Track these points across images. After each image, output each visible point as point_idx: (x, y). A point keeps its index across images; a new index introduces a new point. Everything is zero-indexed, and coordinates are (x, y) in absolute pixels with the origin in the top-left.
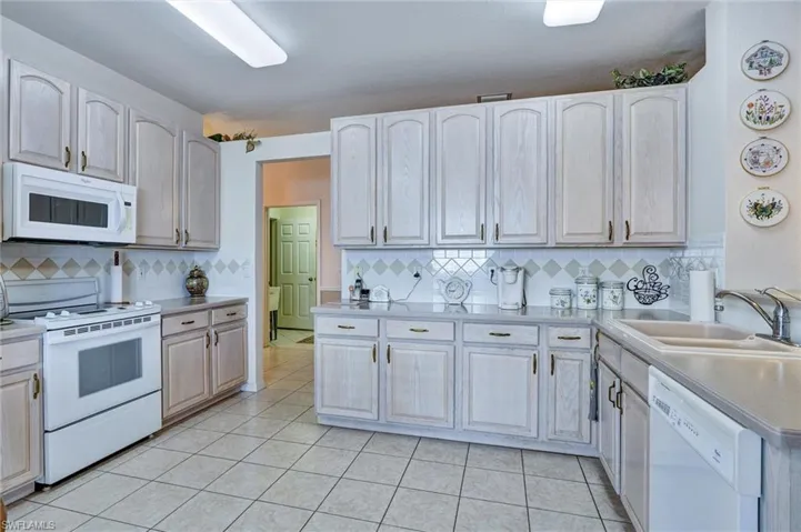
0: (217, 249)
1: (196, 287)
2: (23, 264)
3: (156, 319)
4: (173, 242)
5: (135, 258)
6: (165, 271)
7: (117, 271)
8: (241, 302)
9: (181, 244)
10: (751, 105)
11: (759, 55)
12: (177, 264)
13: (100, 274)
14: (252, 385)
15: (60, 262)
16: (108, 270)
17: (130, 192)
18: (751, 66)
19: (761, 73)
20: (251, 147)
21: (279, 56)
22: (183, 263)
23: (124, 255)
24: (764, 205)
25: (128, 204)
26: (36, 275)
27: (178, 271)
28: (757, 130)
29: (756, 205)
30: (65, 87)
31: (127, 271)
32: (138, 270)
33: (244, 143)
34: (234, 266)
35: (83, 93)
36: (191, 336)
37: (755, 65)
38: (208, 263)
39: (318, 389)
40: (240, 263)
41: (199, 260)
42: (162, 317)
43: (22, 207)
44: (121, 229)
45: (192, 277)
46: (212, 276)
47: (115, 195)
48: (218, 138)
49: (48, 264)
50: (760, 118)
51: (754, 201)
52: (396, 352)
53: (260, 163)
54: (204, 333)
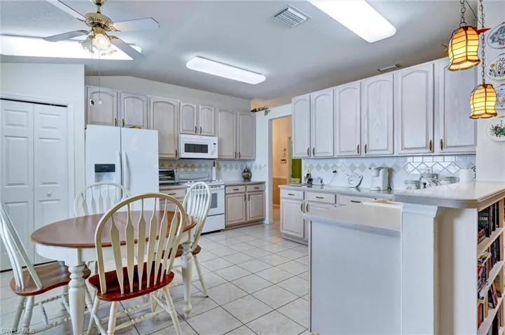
0: (254, 160)
1: (247, 176)
2: (186, 166)
3: (223, 187)
4: (233, 157)
5: (222, 164)
6: (234, 169)
7: (214, 168)
8: (263, 183)
9: (238, 158)
10: (493, 66)
11: (499, 32)
12: (239, 166)
13: (209, 170)
14: (267, 221)
15: (196, 165)
16: (212, 168)
17: (215, 140)
18: (493, 41)
19: (500, 44)
20: (266, 113)
21: (262, 79)
22: (242, 165)
23: (217, 163)
24: (502, 128)
25: (215, 144)
26: (189, 170)
27: (239, 169)
28: (497, 80)
29: (496, 128)
30: (195, 106)
31: (219, 169)
32: (223, 169)
33: (264, 111)
34: (260, 168)
35: (200, 106)
36: (237, 195)
37: (496, 40)
38: (251, 166)
39: (281, 222)
40: (263, 165)
41: (249, 164)
42: (225, 186)
43: (182, 148)
44: (212, 154)
45: (245, 172)
46: (253, 171)
47: (210, 141)
48: (255, 111)
49: (193, 166)
50: (499, 73)
51: (495, 125)
52: (310, 208)
53: (271, 120)
54: (243, 194)
